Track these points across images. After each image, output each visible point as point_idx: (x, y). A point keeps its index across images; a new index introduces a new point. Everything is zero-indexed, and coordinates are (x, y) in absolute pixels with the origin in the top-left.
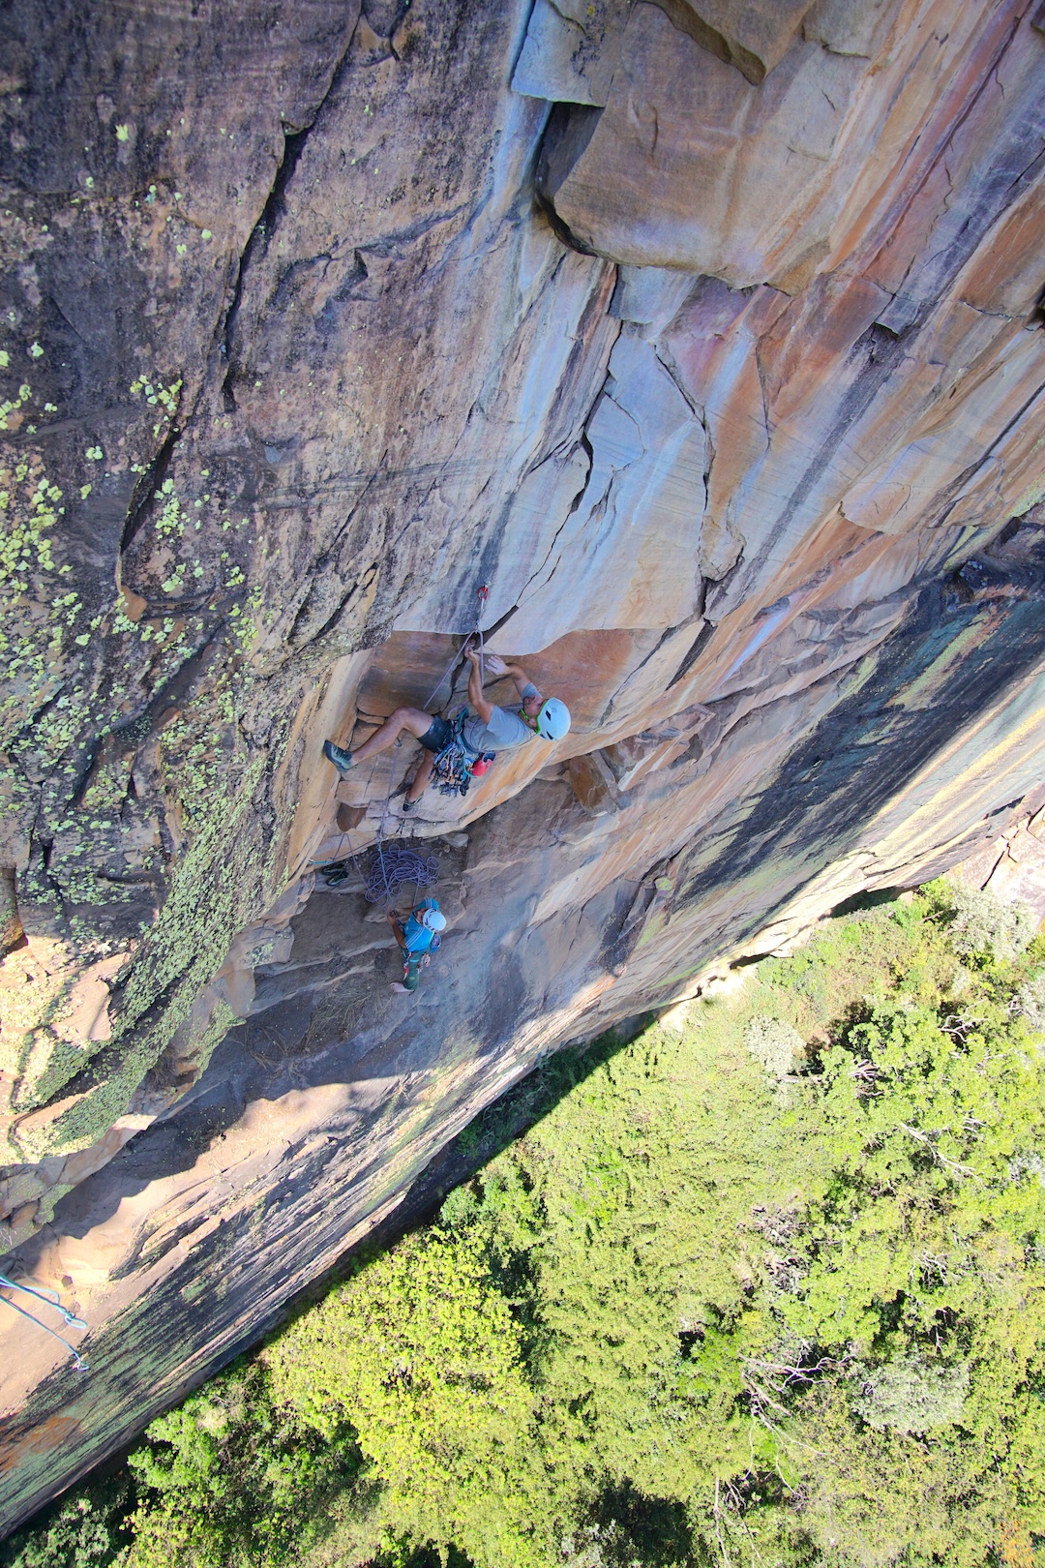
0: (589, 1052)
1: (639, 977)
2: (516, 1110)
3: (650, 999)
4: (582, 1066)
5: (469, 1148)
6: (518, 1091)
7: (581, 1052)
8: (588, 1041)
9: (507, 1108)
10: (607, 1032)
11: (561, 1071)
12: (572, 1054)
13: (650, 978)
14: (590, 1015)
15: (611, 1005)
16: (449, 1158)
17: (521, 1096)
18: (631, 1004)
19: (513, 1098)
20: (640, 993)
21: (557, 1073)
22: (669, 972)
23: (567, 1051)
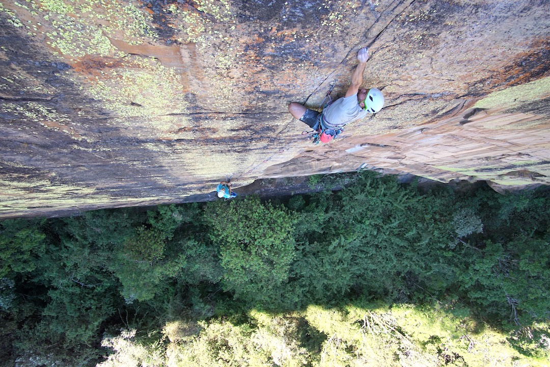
0: (381, 178)
1: (436, 156)
2: (338, 182)
3: (427, 172)
4: (375, 181)
5: (312, 184)
6: (344, 175)
7: (379, 176)
8: (384, 174)
9: (335, 179)
10: (394, 175)
11: (366, 178)
12: (374, 175)
13: (439, 160)
14: (396, 161)
15: (408, 162)
16: (302, 183)
17: (343, 178)
18: (417, 169)
19: (340, 177)
20: (426, 165)
21: (363, 178)
22: (451, 163)
23: (373, 172)
